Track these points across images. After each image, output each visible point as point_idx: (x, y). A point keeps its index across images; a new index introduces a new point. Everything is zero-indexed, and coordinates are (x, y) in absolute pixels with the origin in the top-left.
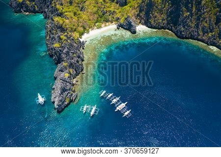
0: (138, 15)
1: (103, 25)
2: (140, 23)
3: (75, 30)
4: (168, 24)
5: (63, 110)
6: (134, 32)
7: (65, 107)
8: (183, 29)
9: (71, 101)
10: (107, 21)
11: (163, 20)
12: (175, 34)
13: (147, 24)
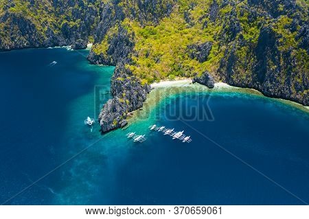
0: (219, 71)
1: (177, 78)
2: (220, 79)
3: (144, 78)
4: (254, 81)
5: (108, 131)
6: (211, 87)
7: (111, 130)
8: (269, 85)
9: (119, 126)
10: (182, 75)
11: (247, 76)
12: (263, 93)
13: (228, 80)
